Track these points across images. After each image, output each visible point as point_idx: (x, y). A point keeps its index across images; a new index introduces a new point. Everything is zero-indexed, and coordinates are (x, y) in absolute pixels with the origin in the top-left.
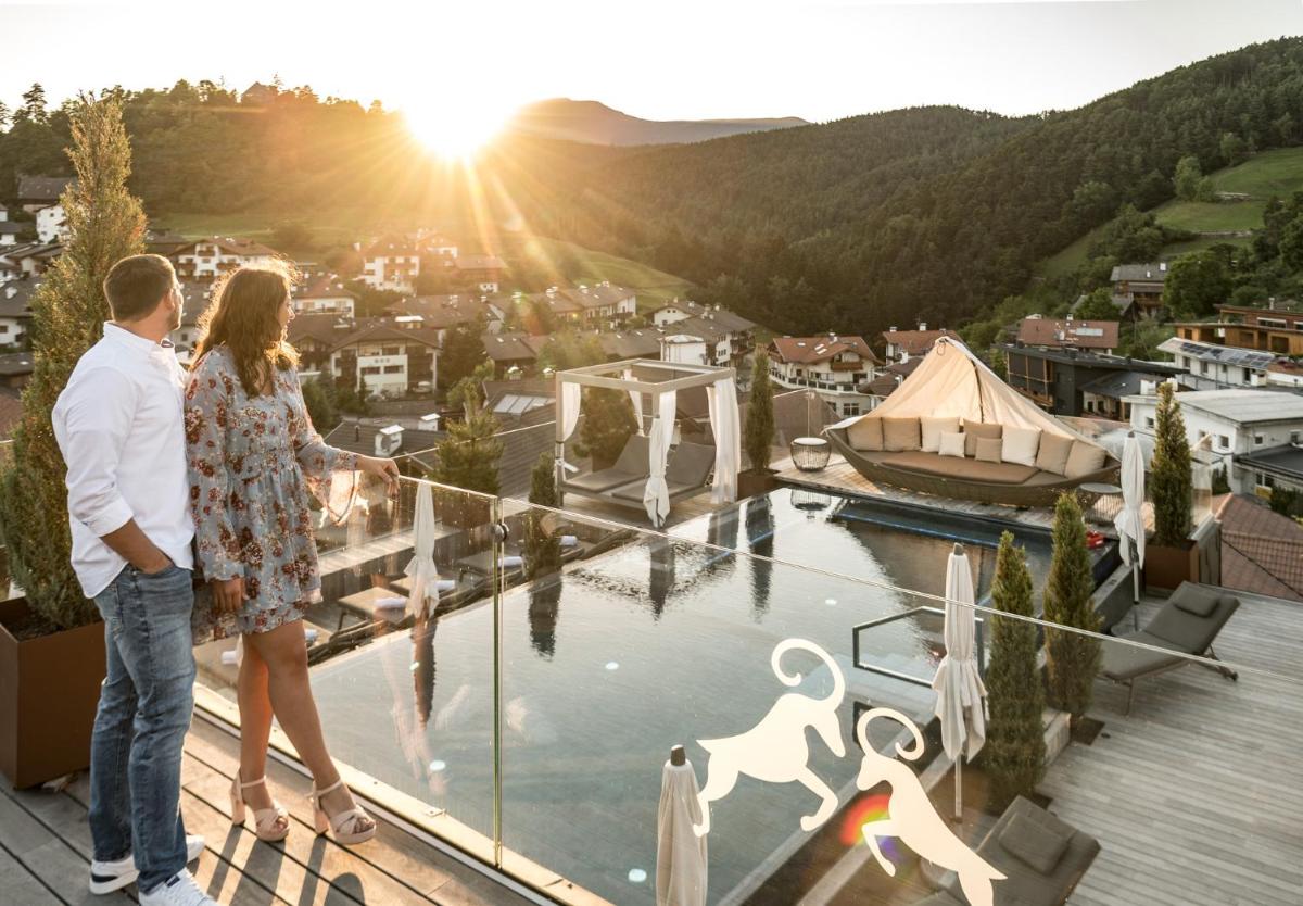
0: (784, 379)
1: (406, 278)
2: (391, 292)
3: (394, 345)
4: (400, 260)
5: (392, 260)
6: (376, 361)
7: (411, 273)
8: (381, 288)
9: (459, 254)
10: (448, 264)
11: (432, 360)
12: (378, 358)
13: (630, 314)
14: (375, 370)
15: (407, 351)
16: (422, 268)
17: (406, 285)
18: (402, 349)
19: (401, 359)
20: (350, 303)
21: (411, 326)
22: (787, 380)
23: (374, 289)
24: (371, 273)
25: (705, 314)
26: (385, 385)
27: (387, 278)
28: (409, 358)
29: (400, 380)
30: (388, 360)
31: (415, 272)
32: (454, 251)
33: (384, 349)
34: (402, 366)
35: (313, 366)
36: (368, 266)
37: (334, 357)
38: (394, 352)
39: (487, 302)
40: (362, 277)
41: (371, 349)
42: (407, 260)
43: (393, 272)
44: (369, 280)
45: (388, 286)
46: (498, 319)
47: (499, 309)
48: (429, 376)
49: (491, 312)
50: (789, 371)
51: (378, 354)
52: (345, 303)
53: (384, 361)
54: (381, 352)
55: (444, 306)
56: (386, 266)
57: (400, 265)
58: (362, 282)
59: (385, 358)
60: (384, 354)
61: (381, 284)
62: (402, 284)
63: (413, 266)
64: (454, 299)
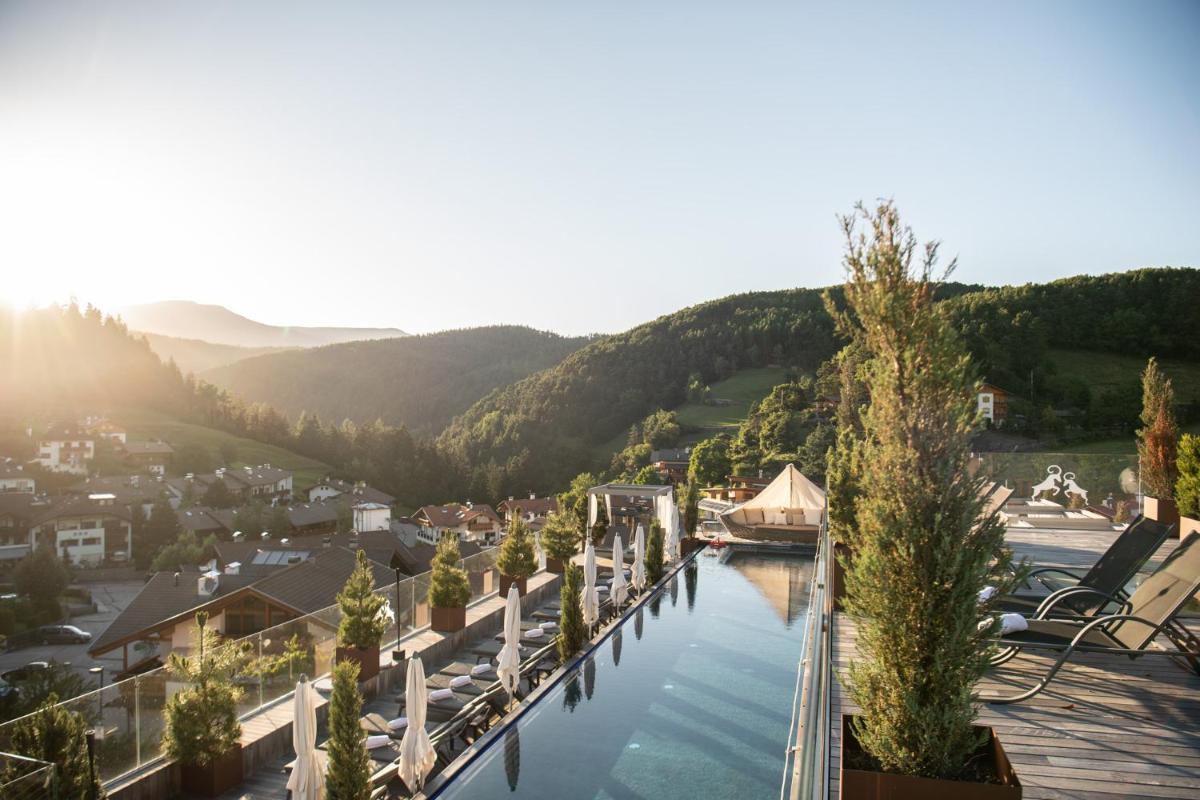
0: (432, 539)
1: (82, 461)
2: (67, 473)
3: (92, 520)
4: (75, 444)
5: (68, 445)
6: (75, 534)
7: (86, 456)
8: (56, 470)
9: (127, 439)
10: (118, 448)
11: (127, 532)
12: (77, 531)
13: (288, 491)
14: (74, 543)
15: (103, 525)
16: (97, 451)
17: (81, 467)
18: (99, 523)
19: (99, 532)
20: (31, 484)
21: (102, 503)
22: (434, 540)
23: (50, 471)
24: (47, 456)
25: (356, 490)
26: (84, 555)
27: (63, 460)
28: (106, 532)
29: (98, 551)
30: (86, 533)
31: (89, 455)
32: (123, 437)
33: (82, 523)
34: (99, 539)
35: (11, 540)
36: (43, 450)
37: (34, 532)
38: (92, 526)
39: (163, 482)
40: (37, 460)
41: (70, 524)
42: (82, 445)
43: (68, 456)
44: (45, 462)
45: (64, 468)
46: (176, 497)
47: (175, 487)
48: (124, 547)
49: (170, 491)
50: (435, 534)
51: (75, 528)
52: (26, 483)
53: (81, 534)
54: (79, 526)
55: (126, 485)
56: (61, 450)
57: (75, 449)
58: (38, 464)
59: (84, 531)
60: (82, 528)
61: (56, 466)
62: (77, 466)
63: (88, 450)
64: (135, 479)
